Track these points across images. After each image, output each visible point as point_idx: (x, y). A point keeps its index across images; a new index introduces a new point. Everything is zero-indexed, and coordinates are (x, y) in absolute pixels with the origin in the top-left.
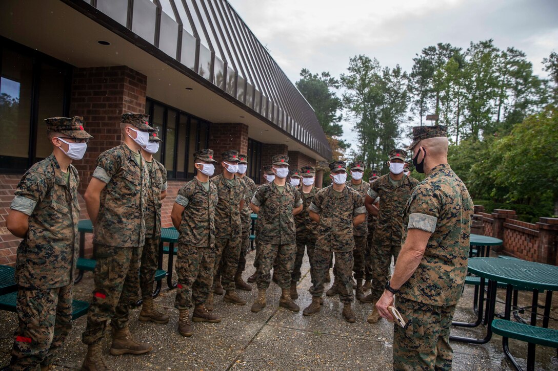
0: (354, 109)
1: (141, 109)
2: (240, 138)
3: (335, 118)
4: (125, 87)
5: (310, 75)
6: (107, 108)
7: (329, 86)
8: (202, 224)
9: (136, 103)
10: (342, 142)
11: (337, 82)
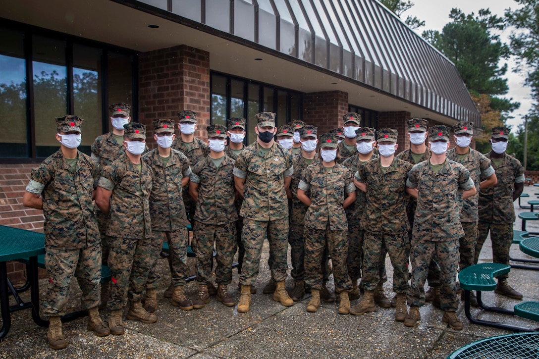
0: (526, 55)
1: (205, 87)
2: (337, 108)
3: (497, 70)
4: (184, 67)
5: (463, 16)
6: (170, 91)
7: (489, 28)
8: (209, 201)
9: (199, 82)
10: (506, 101)
11: (500, 20)
